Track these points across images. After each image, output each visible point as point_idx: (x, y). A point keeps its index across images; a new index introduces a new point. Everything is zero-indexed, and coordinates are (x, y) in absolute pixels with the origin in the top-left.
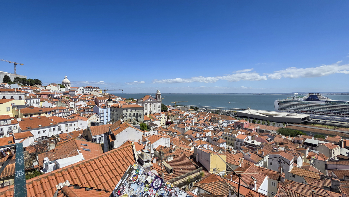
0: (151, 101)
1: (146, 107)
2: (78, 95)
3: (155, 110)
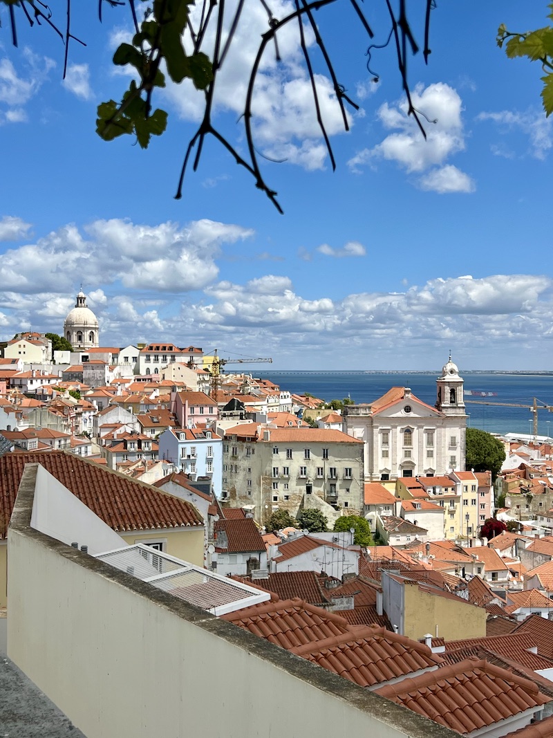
0: (413, 414)
1: (385, 442)
2: (115, 382)
3: (431, 459)
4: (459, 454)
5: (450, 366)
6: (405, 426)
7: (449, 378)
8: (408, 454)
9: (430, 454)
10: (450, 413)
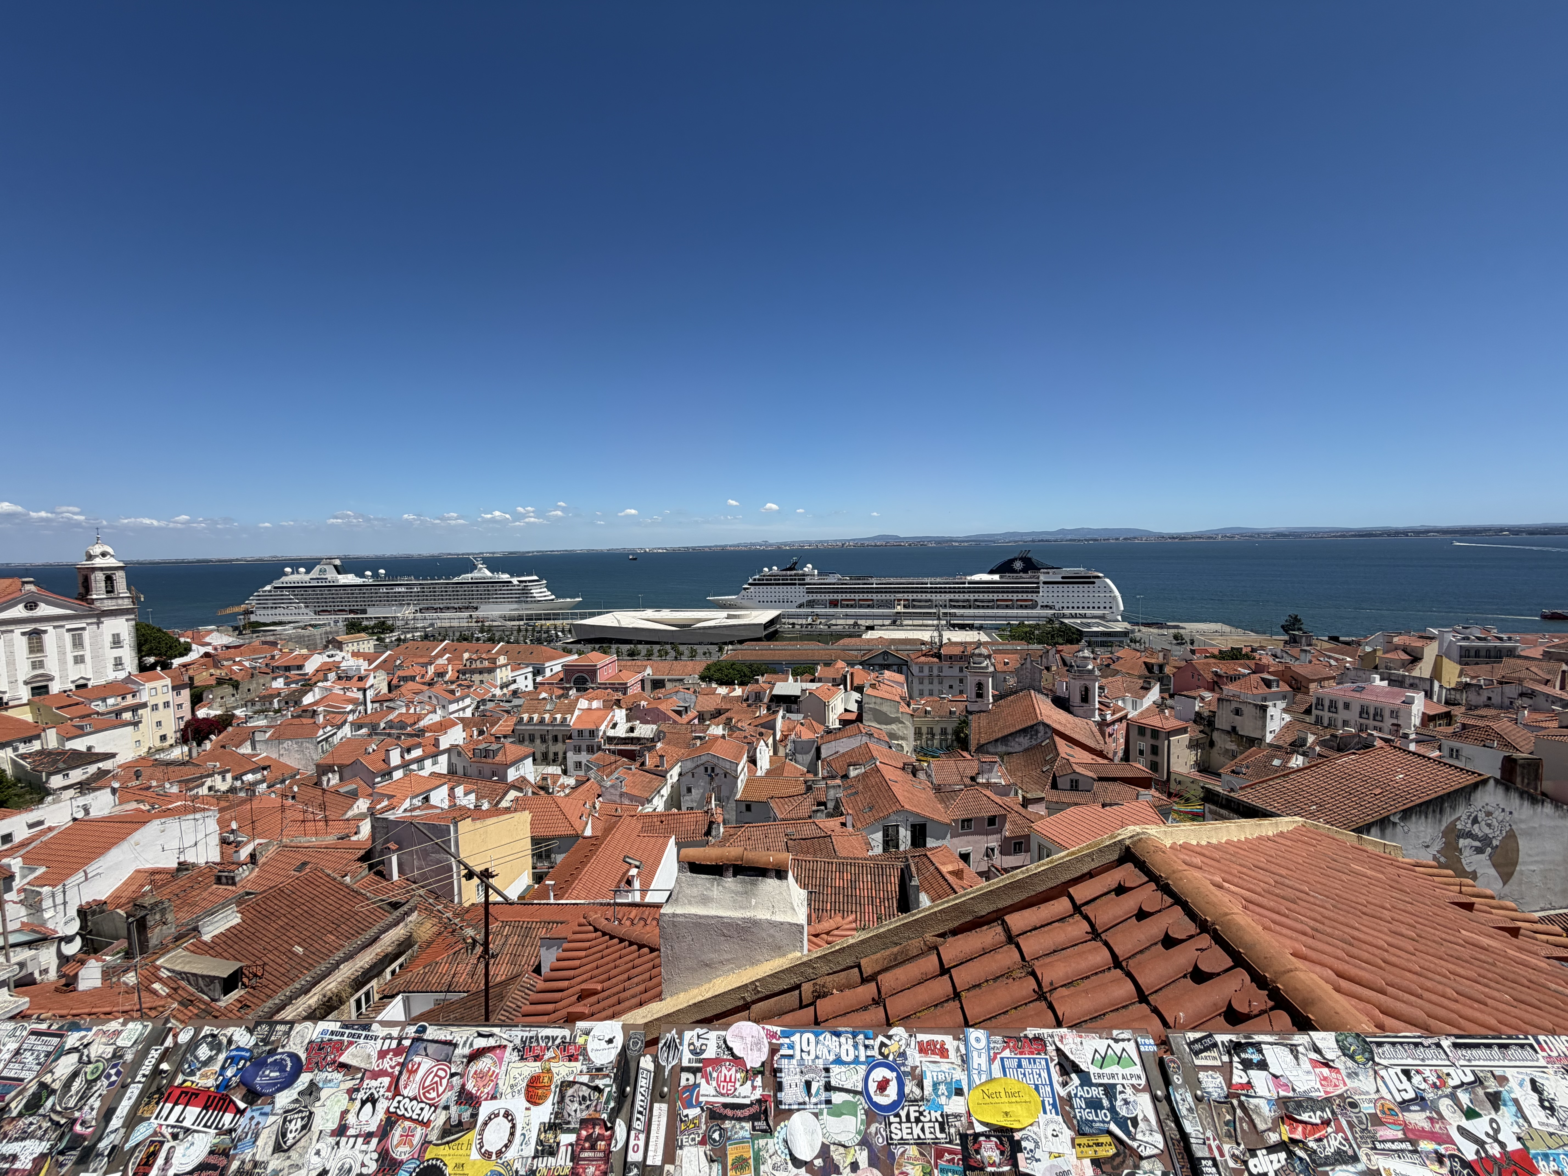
0: (41, 611)
3: (82, 665)
6: (29, 628)
7: (99, 562)
8: (37, 664)
9: (79, 660)
10: (109, 605)
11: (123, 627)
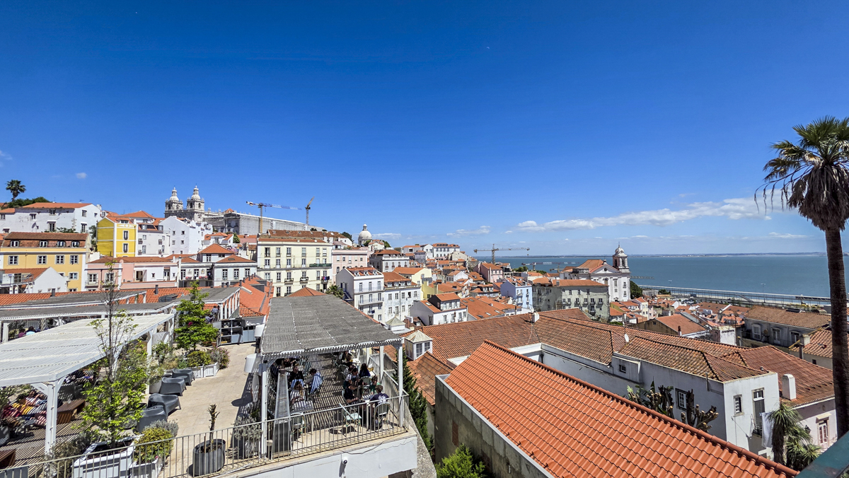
0: (608, 272)
3: (617, 293)
4: (627, 290)
5: (620, 250)
6: (605, 278)
7: (621, 255)
9: (616, 291)
10: (623, 271)
11: (626, 280)
